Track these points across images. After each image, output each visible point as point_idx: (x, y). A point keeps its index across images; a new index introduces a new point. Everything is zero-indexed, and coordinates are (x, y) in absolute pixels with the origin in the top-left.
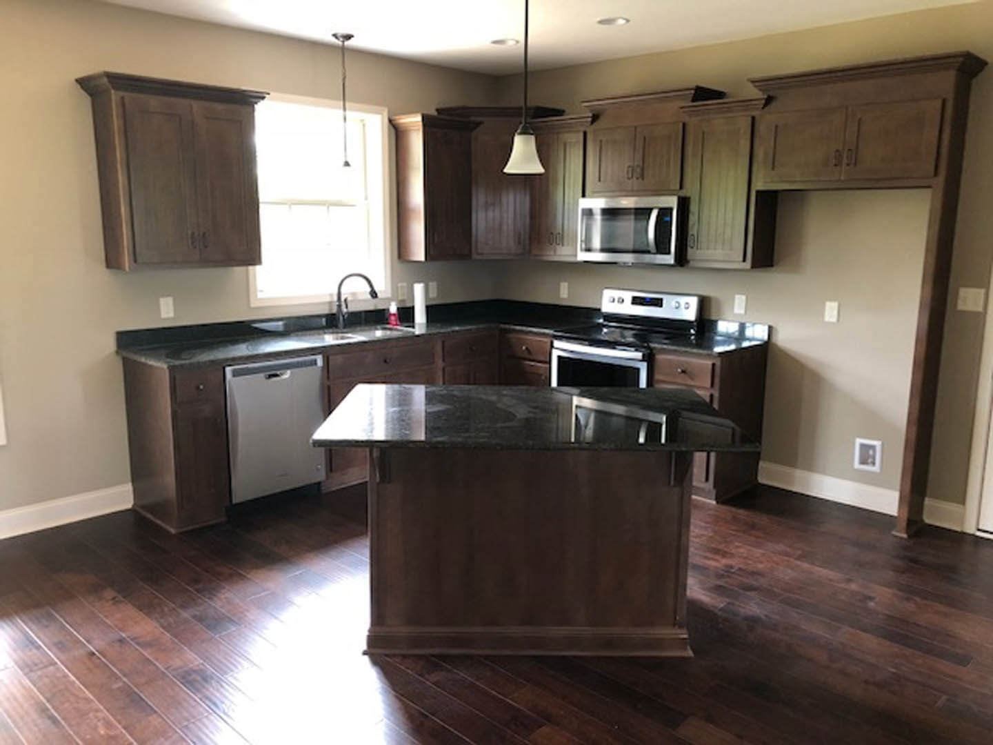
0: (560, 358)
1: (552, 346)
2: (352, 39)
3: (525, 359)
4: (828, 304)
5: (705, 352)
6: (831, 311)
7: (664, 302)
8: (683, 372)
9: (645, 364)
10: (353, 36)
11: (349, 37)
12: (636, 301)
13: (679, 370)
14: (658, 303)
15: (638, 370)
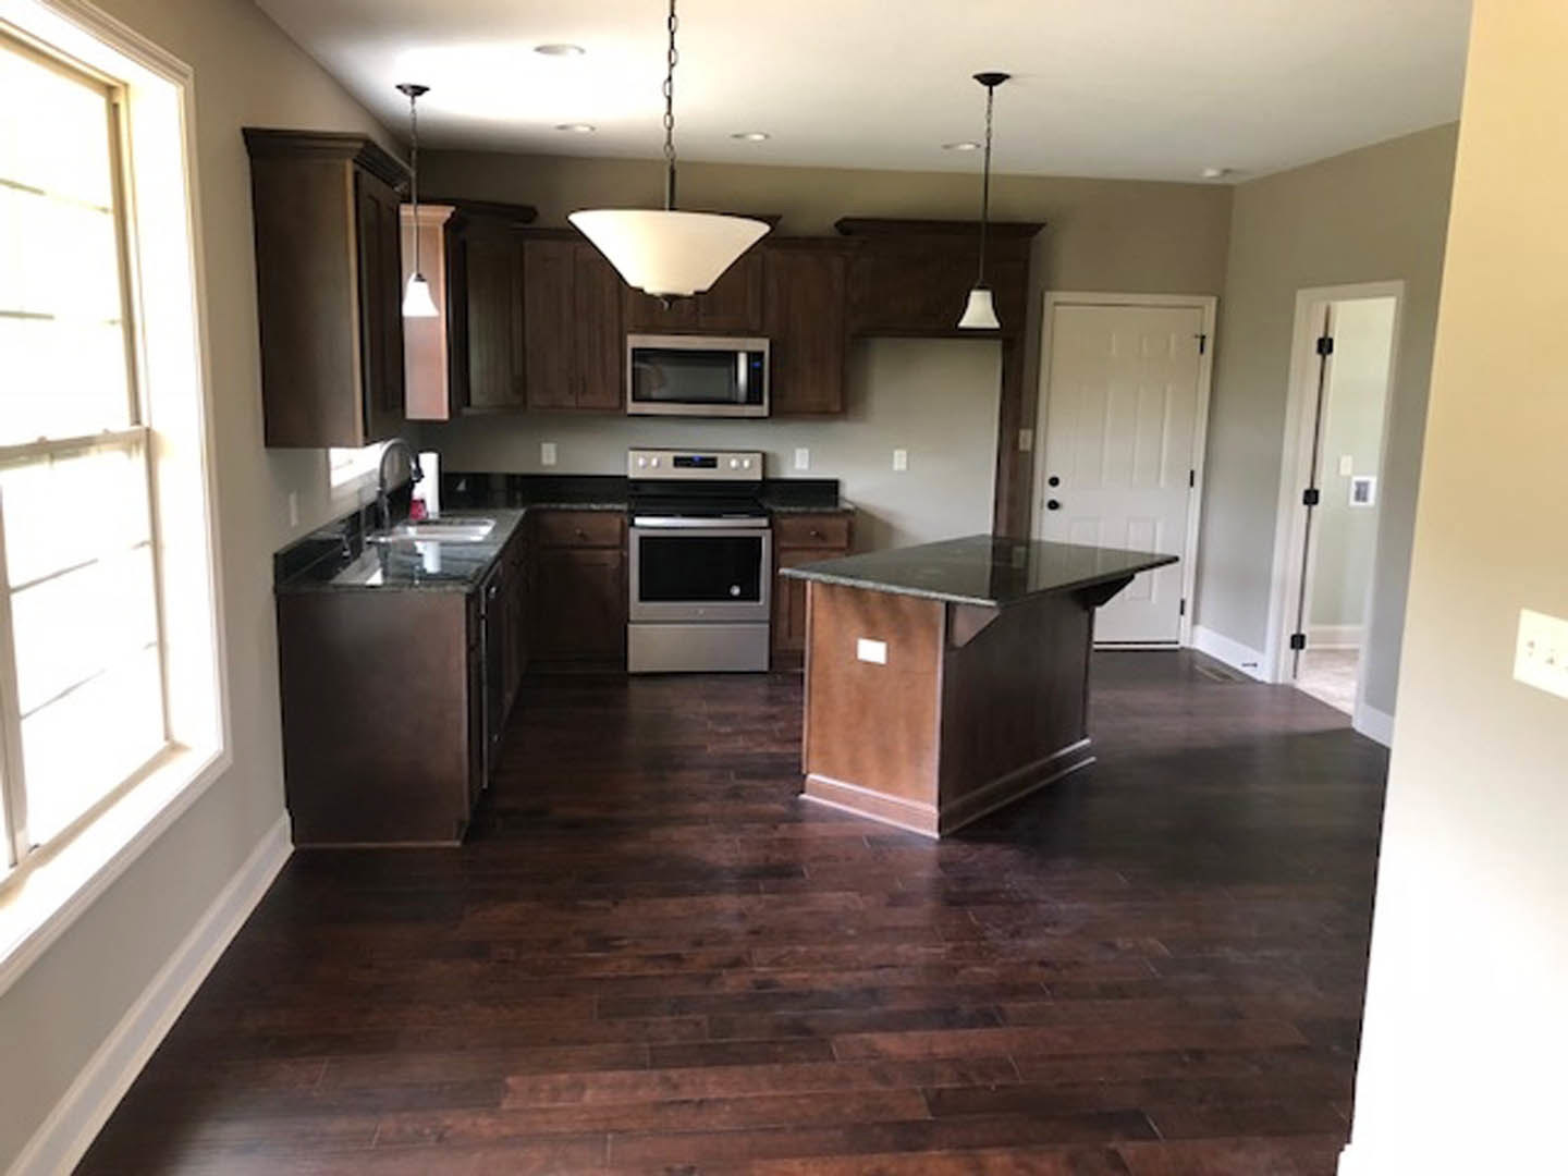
0: (642, 539)
1: (632, 524)
2: (426, 94)
3: (580, 547)
4: (897, 453)
5: (830, 509)
6: (900, 459)
7: (719, 462)
8: (818, 534)
9: (769, 532)
10: (427, 89)
11: (419, 90)
12: (678, 462)
13: (813, 533)
14: (710, 463)
15: (760, 539)
